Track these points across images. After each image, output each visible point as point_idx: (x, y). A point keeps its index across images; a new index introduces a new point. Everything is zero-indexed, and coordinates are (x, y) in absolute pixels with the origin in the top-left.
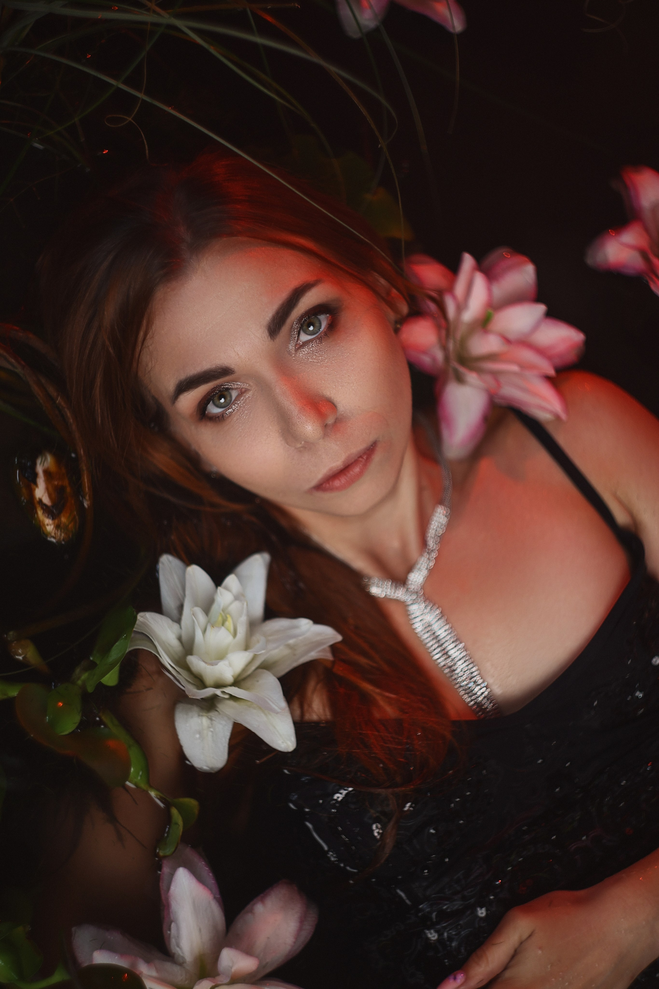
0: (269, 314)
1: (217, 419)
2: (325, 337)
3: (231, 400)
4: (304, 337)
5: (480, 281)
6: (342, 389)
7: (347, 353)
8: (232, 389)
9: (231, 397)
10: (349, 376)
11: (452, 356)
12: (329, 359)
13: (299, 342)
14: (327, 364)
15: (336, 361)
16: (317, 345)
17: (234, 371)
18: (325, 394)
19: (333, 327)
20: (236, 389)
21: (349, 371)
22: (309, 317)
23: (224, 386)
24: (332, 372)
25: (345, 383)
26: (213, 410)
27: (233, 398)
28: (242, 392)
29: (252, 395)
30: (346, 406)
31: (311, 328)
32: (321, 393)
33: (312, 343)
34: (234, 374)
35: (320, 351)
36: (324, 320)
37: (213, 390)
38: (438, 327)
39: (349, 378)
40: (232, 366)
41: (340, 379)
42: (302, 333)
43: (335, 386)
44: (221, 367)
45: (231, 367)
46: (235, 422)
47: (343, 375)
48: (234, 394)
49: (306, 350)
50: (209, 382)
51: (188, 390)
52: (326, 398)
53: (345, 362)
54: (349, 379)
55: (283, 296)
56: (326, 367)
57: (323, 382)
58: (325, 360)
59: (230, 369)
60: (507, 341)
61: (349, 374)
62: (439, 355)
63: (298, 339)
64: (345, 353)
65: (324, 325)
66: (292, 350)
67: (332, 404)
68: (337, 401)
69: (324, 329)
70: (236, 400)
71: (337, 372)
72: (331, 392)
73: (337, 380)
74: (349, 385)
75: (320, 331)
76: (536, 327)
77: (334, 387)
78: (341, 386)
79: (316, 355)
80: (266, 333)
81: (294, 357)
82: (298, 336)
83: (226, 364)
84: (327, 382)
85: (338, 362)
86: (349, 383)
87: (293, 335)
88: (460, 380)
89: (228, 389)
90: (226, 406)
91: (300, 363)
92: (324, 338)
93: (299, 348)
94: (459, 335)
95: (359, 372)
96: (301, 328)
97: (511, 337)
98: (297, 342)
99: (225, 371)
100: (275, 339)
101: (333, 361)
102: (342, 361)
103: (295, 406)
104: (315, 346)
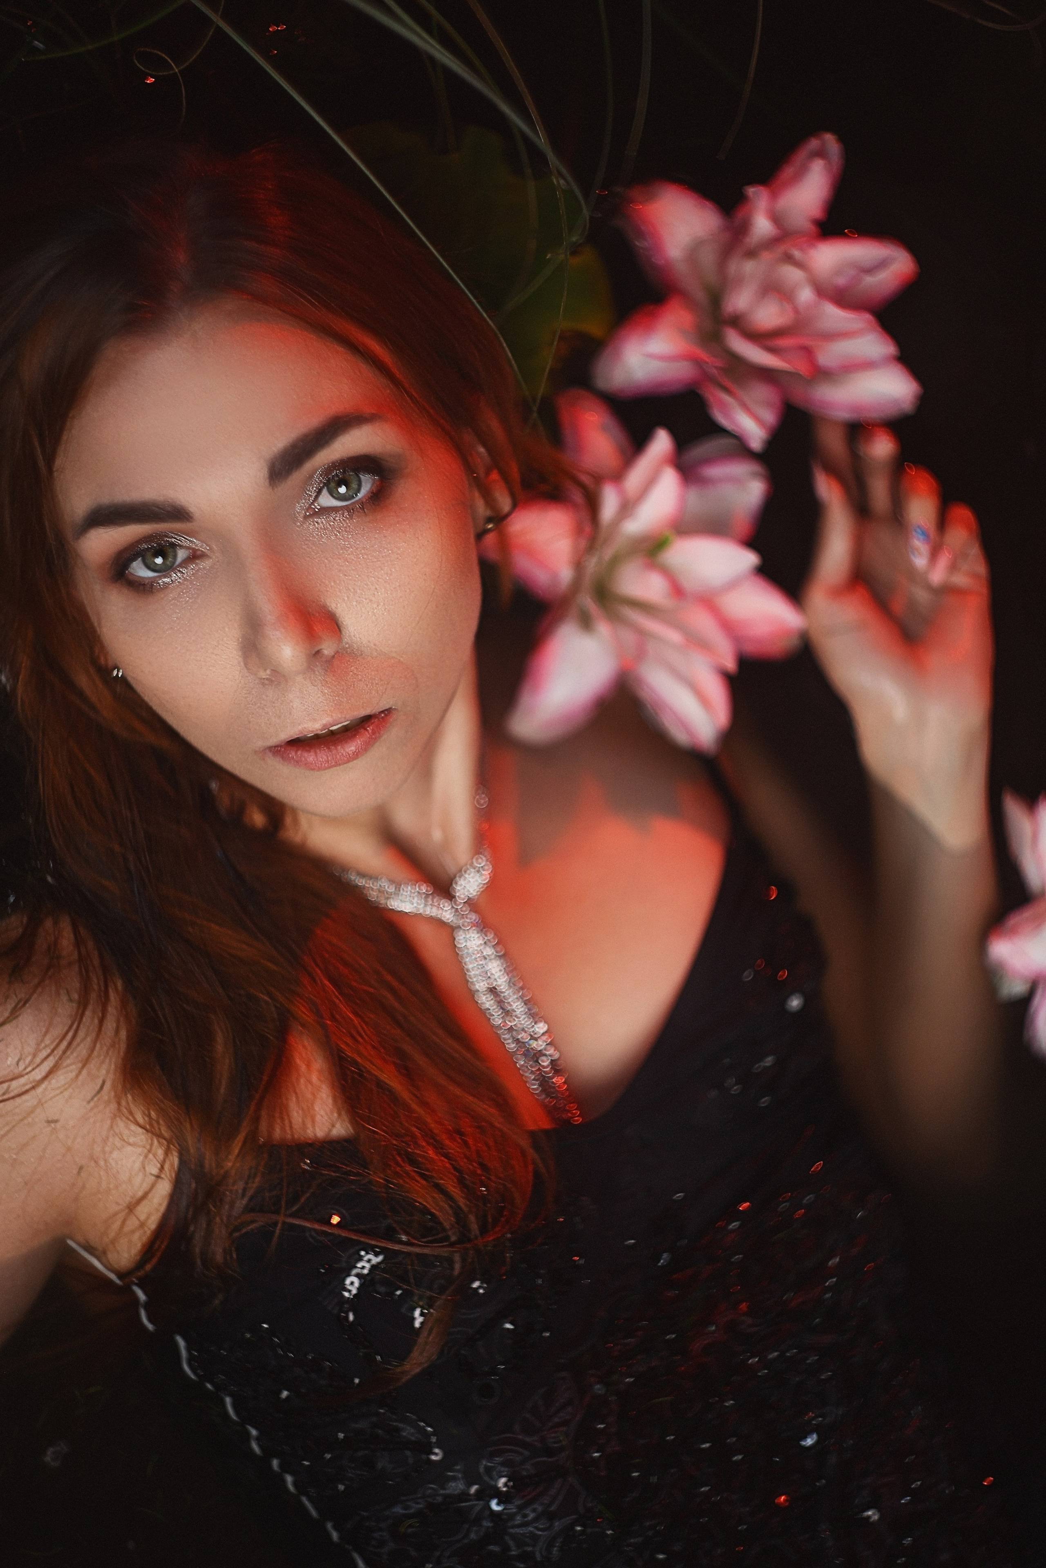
0: (280, 442)
1: (141, 588)
2: (360, 510)
3: (174, 563)
4: (326, 500)
5: (669, 481)
6: (356, 606)
7: (388, 550)
8: (181, 546)
9: (175, 557)
10: (376, 589)
11: (587, 581)
12: (357, 549)
13: (314, 505)
14: (349, 557)
15: (366, 556)
16: (343, 520)
17: (192, 518)
18: (328, 604)
19: (378, 498)
20: (188, 548)
21: (380, 580)
22: (344, 472)
23: (169, 538)
24: (352, 572)
25: (366, 599)
26: (139, 570)
27: (179, 560)
28: (195, 556)
29: (211, 567)
30: (354, 636)
31: (343, 490)
32: (323, 600)
33: (336, 513)
34: (192, 522)
35: (346, 532)
36: (367, 484)
37: (148, 538)
38: (578, 531)
39: (376, 593)
40: (192, 509)
41: (359, 589)
42: (325, 491)
43: (348, 597)
44: (174, 504)
45: (190, 509)
46: (170, 601)
47: (367, 585)
48: (181, 554)
49: (322, 522)
50: (147, 522)
51: (107, 526)
52: (329, 611)
53: (379, 562)
54: (374, 594)
55: (313, 421)
56: (346, 560)
57: (333, 584)
58: (348, 548)
59: (188, 512)
60: (677, 590)
61: (377, 586)
62: (565, 574)
63: (314, 501)
64: (386, 548)
65: (366, 489)
66: (300, 515)
67: (333, 624)
68: (342, 623)
69: (364, 497)
70: (180, 565)
71: (359, 576)
72: (339, 605)
73: (354, 589)
74: (370, 603)
75: (357, 498)
76: (733, 584)
77: (346, 598)
78: (356, 602)
79: (336, 535)
80: (263, 473)
81: (298, 527)
82: (317, 497)
83: (183, 501)
84: (339, 587)
85: (369, 559)
86: (371, 601)
87: (309, 491)
88: (586, 623)
89: (173, 546)
90: (164, 570)
91: (306, 540)
92: (358, 512)
93: (311, 515)
94: (608, 553)
95: (395, 588)
96: (327, 484)
97: (688, 584)
98: (312, 503)
99: (178, 514)
100: (277, 487)
101: (360, 554)
102: (375, 560)
103: (274, 607)
104: (339, 520)
